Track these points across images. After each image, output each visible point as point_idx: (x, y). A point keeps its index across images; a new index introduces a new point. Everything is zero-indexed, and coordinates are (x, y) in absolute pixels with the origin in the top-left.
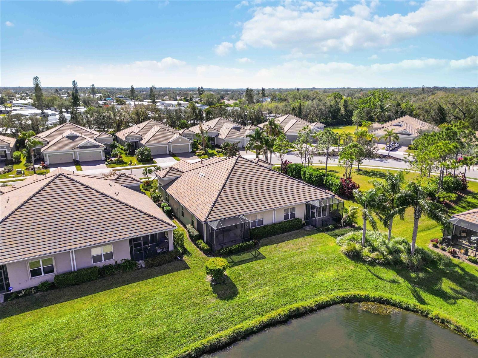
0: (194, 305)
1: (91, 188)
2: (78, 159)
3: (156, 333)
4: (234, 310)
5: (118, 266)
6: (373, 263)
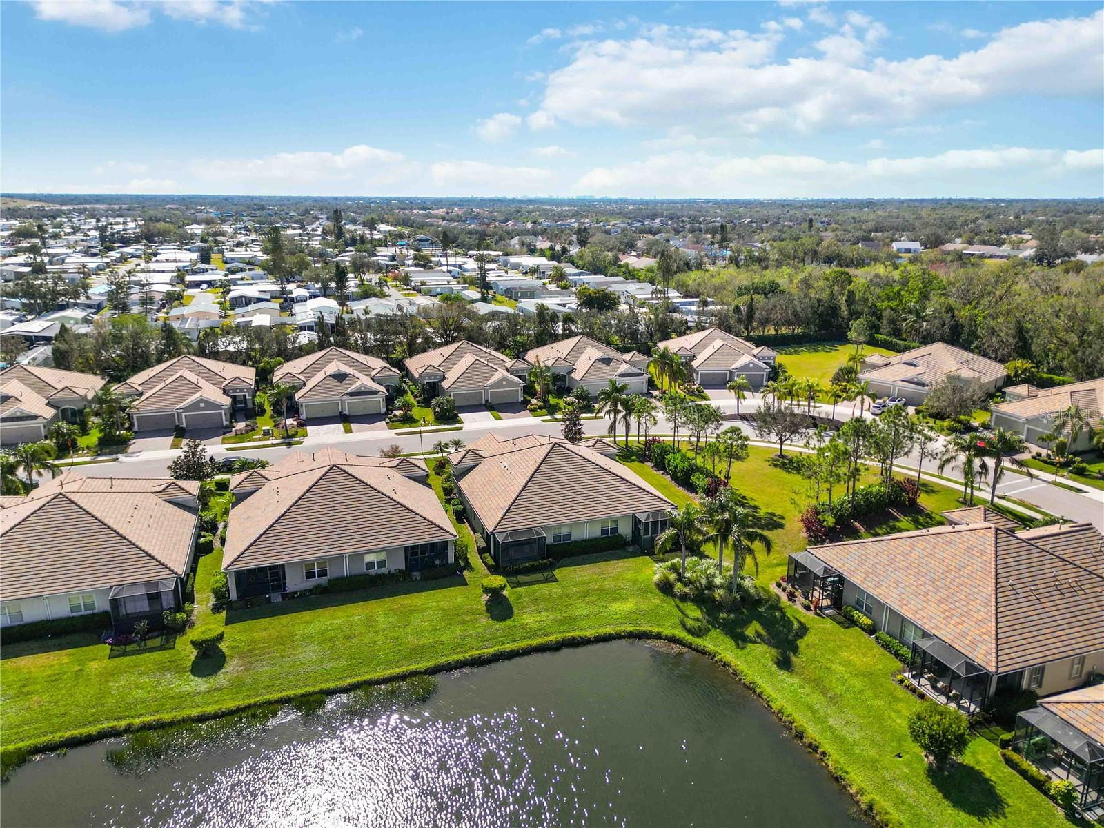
0: (464, 622)
1: (366, 484)
2: (346, 412)
3: (421, 643)
4: (504, 631)
5: (390, 576)
6: (684, 598)
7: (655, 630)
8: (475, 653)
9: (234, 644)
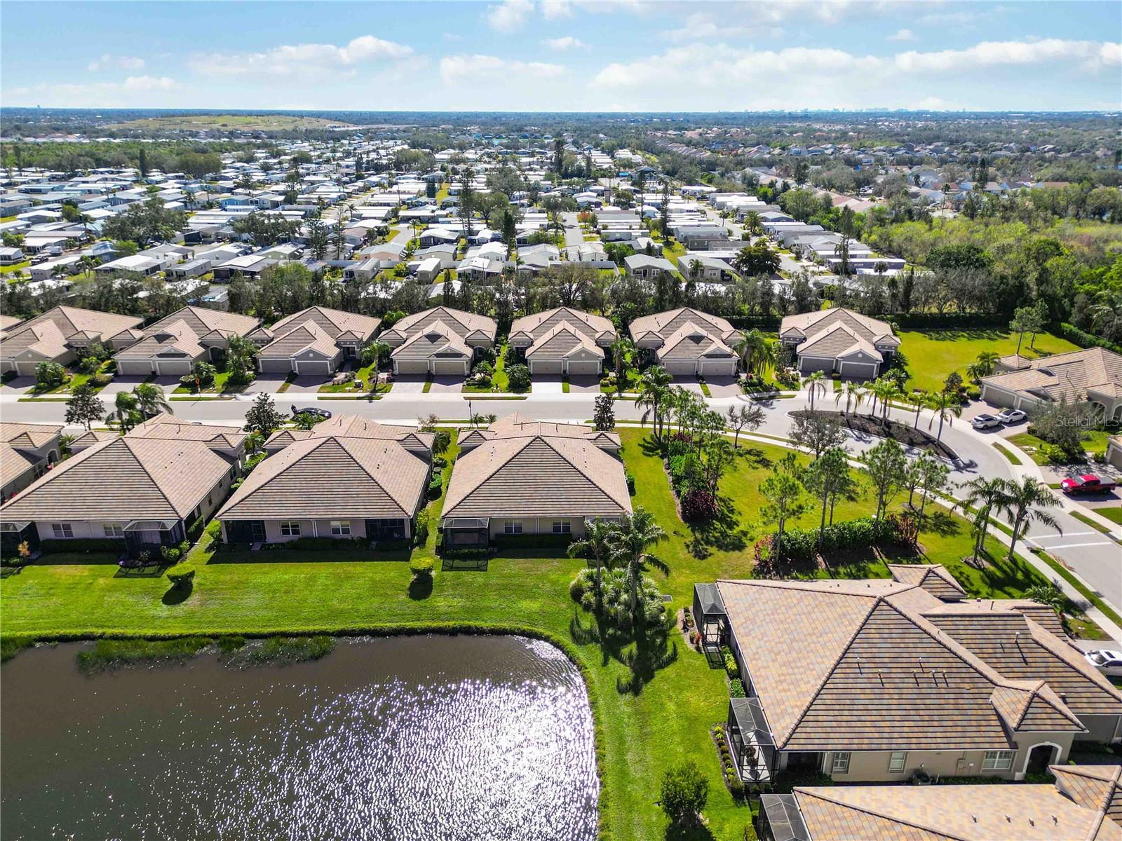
0: (385, 595)
1: (352, 458)
2: (432, 372)
3: (342, 607)
4: (414, 609)
5: (354, 542)
7: (547, 633)
8: (379, 625)
9: (203, 581)
